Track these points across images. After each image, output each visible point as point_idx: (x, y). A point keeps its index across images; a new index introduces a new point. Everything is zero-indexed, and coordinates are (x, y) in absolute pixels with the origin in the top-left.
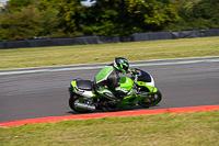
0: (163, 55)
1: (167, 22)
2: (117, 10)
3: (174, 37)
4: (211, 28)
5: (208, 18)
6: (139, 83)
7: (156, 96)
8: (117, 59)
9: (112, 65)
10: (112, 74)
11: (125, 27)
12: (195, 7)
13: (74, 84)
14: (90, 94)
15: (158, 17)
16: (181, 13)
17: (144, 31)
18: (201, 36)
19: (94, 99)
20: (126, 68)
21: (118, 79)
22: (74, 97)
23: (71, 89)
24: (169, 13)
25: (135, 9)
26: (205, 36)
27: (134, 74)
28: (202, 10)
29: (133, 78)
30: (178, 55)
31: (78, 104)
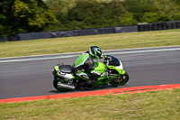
0: (44, 52)
1: (47, 24)
2: (5, 14)
3: (53, 37)
4: (83, 29)
5: (80, 20)
6: (110, 67)
7: (124, 77)
8: (92, 48)
9: (88, 52)
10: (88, 59)
11: (12, 29)
12: (70, 12)
13: (57, 68)
14: (70, 76)
15: (40, 20)
16: (59, 17)
17: (28, 32)
18: (75, 36)
19: (74, 80)
20: (99, 55)
21: (93, 64)
22: (57, 79)
23: (55, 72)
24: (48, 17)
25: (20, 13)
26: (78, 35)
27: (106, 59)
28: (76, 14)
29: (105, 63)
30: (56, 51)
31: (60, 84)
